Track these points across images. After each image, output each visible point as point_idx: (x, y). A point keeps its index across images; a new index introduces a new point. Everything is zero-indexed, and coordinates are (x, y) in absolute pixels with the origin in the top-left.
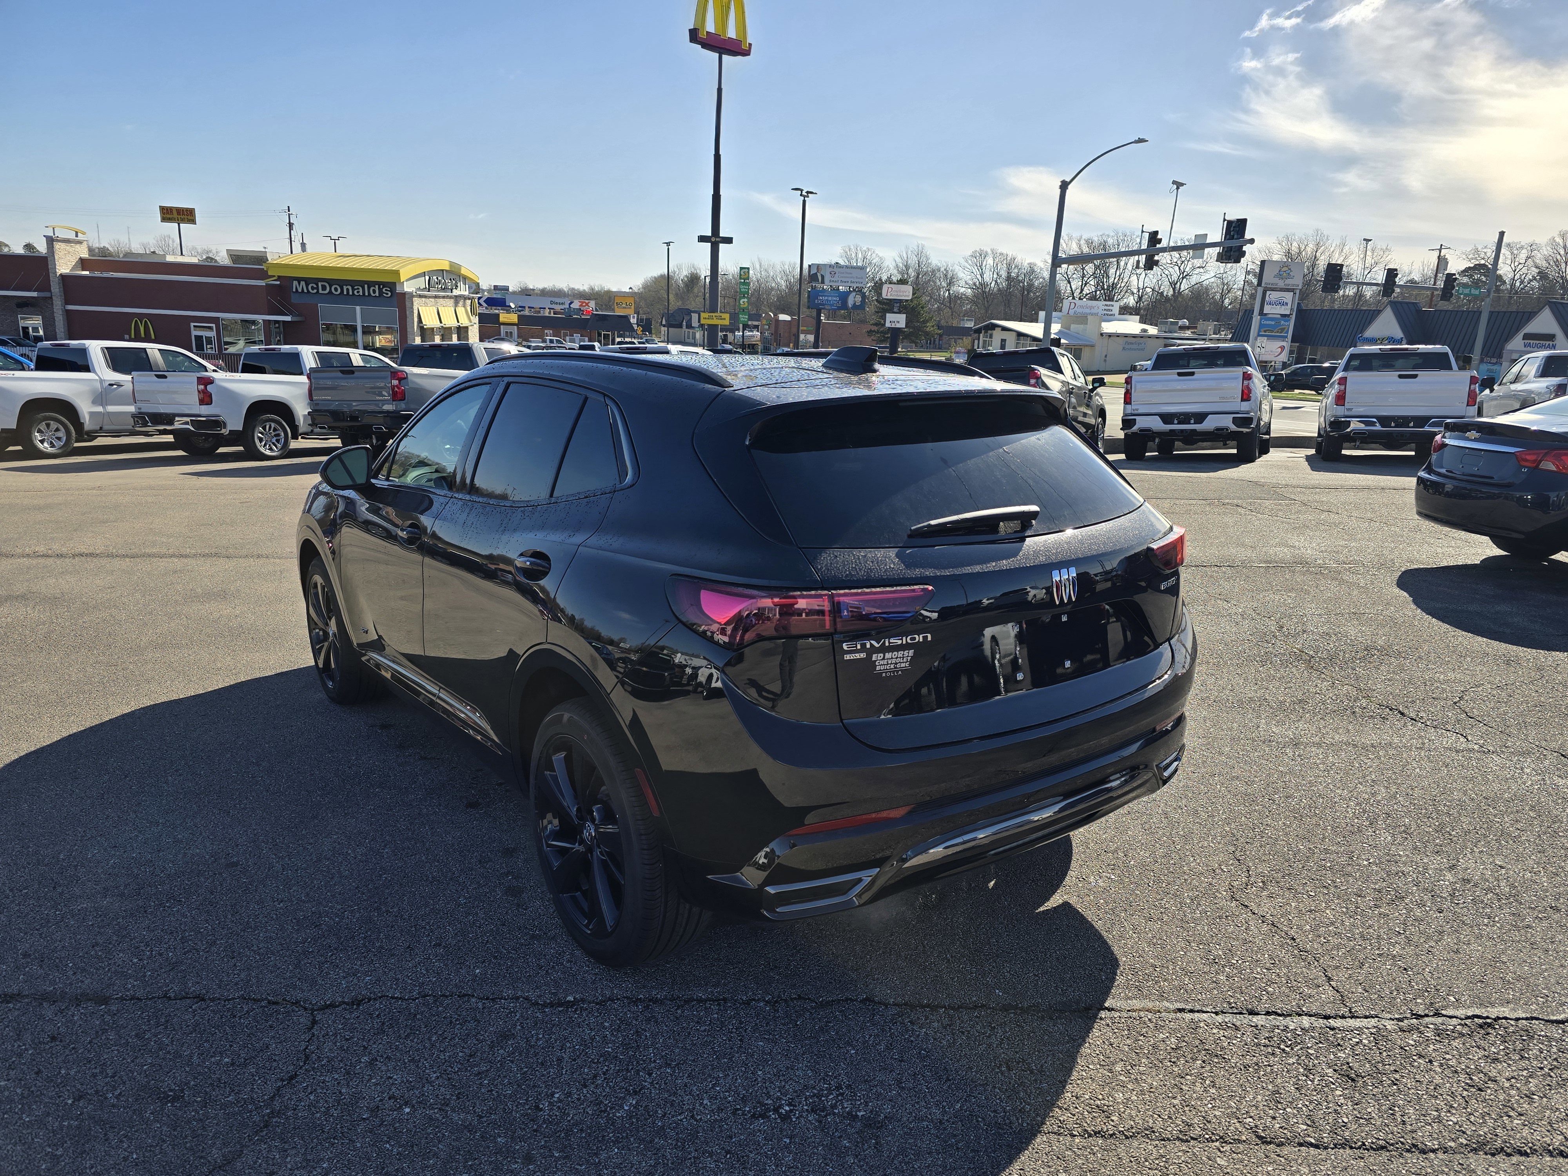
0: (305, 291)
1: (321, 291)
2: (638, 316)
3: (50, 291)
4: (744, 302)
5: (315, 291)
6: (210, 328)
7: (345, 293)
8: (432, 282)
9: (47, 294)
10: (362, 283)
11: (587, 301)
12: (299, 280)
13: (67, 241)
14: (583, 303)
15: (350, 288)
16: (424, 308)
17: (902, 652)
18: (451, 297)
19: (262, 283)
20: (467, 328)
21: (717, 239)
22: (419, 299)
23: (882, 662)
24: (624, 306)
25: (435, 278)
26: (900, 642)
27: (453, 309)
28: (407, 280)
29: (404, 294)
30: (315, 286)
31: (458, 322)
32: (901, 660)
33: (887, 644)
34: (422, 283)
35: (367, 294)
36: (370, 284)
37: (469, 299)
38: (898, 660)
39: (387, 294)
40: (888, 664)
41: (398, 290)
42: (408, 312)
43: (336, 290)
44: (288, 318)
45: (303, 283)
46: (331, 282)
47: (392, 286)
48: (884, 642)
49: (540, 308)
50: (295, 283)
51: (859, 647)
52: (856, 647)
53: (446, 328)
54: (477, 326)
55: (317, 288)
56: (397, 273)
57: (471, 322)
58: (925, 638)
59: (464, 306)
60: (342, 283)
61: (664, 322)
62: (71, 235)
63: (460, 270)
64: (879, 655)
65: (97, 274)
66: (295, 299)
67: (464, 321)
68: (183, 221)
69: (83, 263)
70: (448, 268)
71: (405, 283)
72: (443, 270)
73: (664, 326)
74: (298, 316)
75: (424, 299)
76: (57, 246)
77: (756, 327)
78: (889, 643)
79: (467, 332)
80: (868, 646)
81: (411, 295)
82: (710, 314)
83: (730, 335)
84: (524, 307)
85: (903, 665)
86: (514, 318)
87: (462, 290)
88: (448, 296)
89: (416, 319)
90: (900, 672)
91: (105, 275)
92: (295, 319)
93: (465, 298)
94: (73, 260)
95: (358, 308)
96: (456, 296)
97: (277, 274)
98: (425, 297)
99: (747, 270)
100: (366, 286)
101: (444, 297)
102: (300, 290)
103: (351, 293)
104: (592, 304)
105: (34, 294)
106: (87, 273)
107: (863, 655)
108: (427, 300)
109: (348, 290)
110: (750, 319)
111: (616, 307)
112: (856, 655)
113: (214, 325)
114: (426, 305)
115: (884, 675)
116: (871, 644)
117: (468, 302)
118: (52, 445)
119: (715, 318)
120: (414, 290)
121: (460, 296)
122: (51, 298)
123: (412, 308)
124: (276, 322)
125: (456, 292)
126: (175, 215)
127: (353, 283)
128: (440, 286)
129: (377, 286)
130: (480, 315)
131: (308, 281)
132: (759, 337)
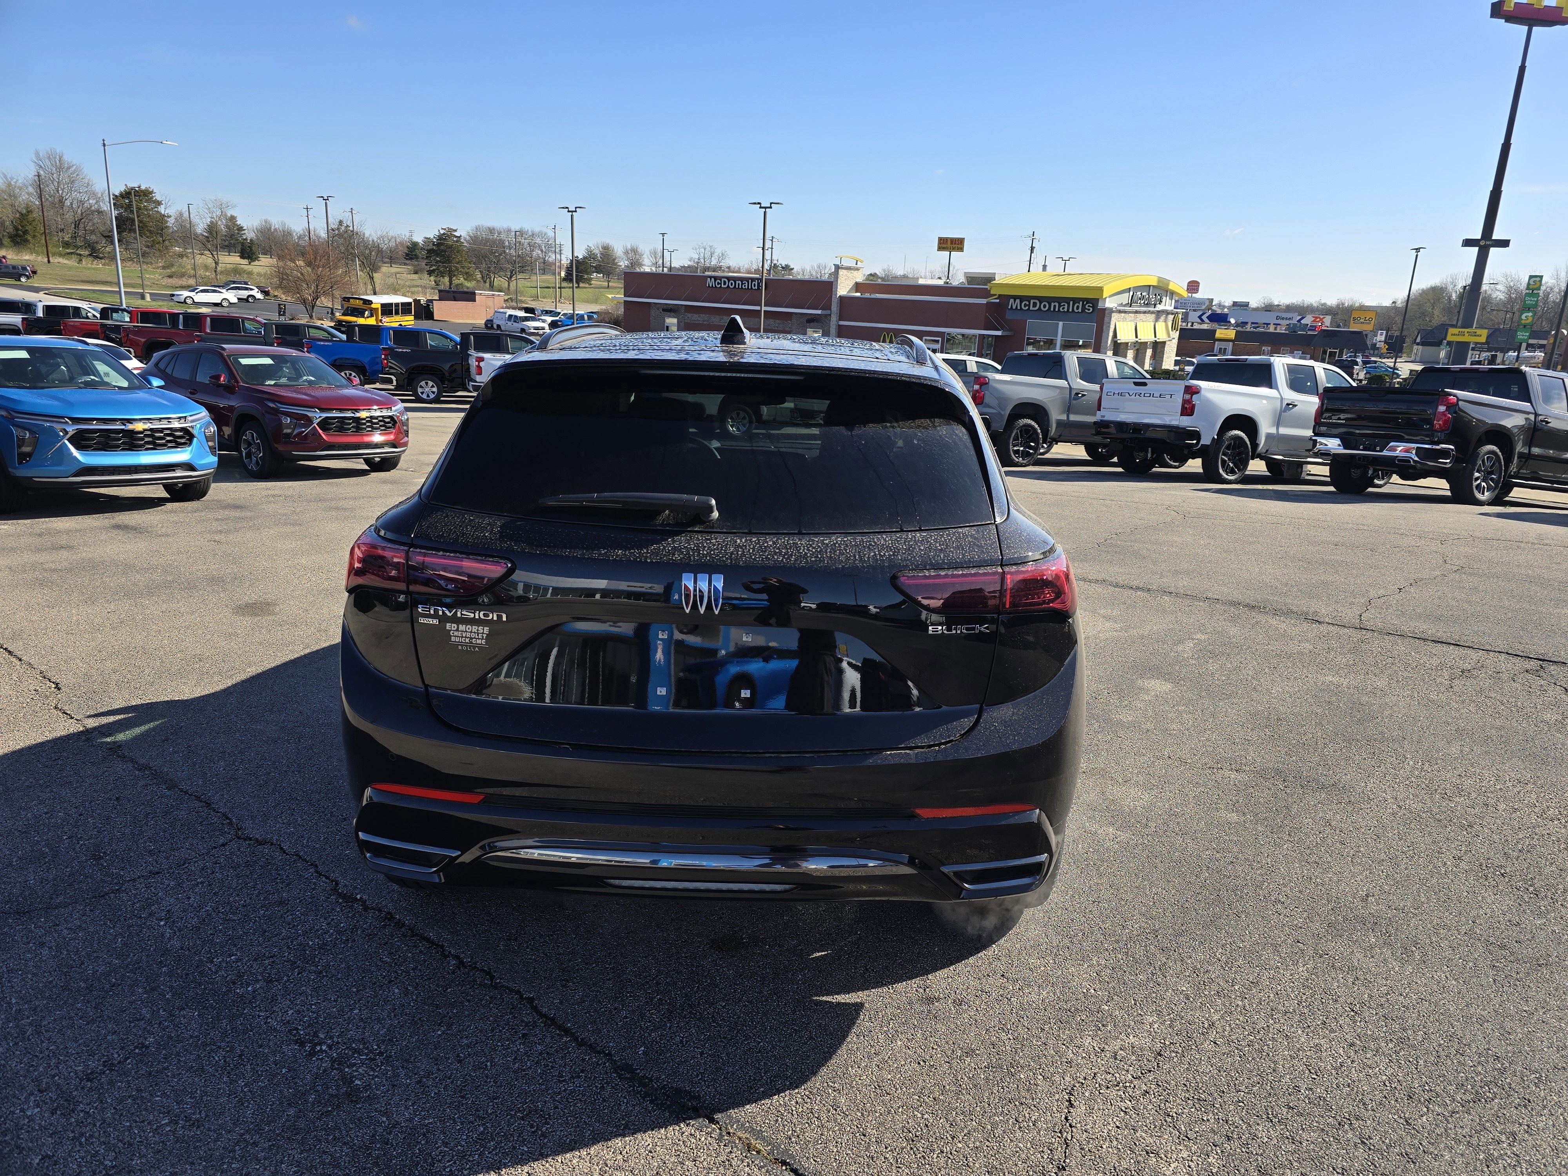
0: (1019, 308)
1: (1031, 308)
2: (1387, 333)
3: (831, 310)
4: (1527, 317)
5: (1027, 308)
6: (937, 341)
7: (1052, 309)
8: (1135, 298)
9: (828, 312)
10: (1067, 300)
11: (1322, 317)
12: (1015, 298)
13: (849, 268)
14: (1316, 318)
15: (1057, 304)
16: (1121, 323)
17: (477, 627)
18: (1152, 313)
19: (984, 301)
20: (1164, 343)
21: (1488, 243)
22: (1118, 314)
23: (456, 633)
24: (1361, 320)
25: (1139, 293)
26: (472, 615)
27: (1152, 324)
28: (1110, 296)
29: (1104, 310)
30: (1027, 303)
31: (1155, 337)
32: (478, 635)
33: (459, 615)
34: (1125, 298)
35: (1071, 310)
36: (1075, 300)
37: (1172, 314)
38: (473, 635)
39: (1089, 310)
40: (462, 637)
41: (1100, 306)
42: (1104, 327)
43: (1045, 306)
44: (999, 333)
45: (1018, 301)
46: (1041, 299)
47: (1094, 302)
48: (456, 612)
49: (1264, 324)
50: (1012, 301)
51: (432, 612)
52: (429, 611)
53: (1141, 343)
54: (1175, 341)
55: (1029, 306)
56: (1100, 289)
57: (1169, 336)
58: (499, 617)
59: (1165, 321)
60: (1050, 300)
61: (1418, 340)
62: (853, 264)
63: (1168, 284)
64: (453, 625)
65: (867, 295)
66: (1009, 316)
67: (1162, 336)
68: (954, 249)
69: (858, 287)
70: (1155, 284)
71: (1107, 299)
72: (1150, 286)
73: (1418, 344)
74: (1008, 330)
75: (1123, 314)
76: (841, 272)
77: (1541, 347)
78: (462, 614)
79: (1164, 347)
80: (441, 613)
81: (1111, 311)
82: (1461, 330)
83: (1500, 355)
84: (1246, 323)
85: (479, 642)
86: (1231, 334)
87: (1167, 305)
88: (1150, 311)
89: (1111, 334)
90: (477, 649)
91: (873, 296)
92: (1006, 333)
93: (1167, 313)
94: (851, 284)
95: (1061, 323)
96: (1159, 311)
97: (998, 293)
98: (1125, 312)
99: (1538, 279)
100: (1071, 302)
101: (1145, 312)
102: (1014, 307)
103: (1057, 310)
104: (1328, 320)
105: (819, 312)
106: (858, 294)
107: (435, 622)
108: (1126, 315)
109: (1055, 306)
110: (1530, 337)
111: (1352, 321)
112: (430, 620)
113: (940, 339)
114: (1124, 319)
115: (460, 647)
116: (443, 611)
117: (1171, 317)
118: (738, 430)
119: (1467, 335)
120: (1116, 306)
121: (1163, 311)
122: (830, 315)
123: (1109, 323)
124: (989, 336)
125: (1160, 307)
126: (949, 245)
127: (1060, 300)
128: (1142, 302)
129: (1081, 303)
130: (1182, 331)
131: (1022, 298)
132: (1541, 359)
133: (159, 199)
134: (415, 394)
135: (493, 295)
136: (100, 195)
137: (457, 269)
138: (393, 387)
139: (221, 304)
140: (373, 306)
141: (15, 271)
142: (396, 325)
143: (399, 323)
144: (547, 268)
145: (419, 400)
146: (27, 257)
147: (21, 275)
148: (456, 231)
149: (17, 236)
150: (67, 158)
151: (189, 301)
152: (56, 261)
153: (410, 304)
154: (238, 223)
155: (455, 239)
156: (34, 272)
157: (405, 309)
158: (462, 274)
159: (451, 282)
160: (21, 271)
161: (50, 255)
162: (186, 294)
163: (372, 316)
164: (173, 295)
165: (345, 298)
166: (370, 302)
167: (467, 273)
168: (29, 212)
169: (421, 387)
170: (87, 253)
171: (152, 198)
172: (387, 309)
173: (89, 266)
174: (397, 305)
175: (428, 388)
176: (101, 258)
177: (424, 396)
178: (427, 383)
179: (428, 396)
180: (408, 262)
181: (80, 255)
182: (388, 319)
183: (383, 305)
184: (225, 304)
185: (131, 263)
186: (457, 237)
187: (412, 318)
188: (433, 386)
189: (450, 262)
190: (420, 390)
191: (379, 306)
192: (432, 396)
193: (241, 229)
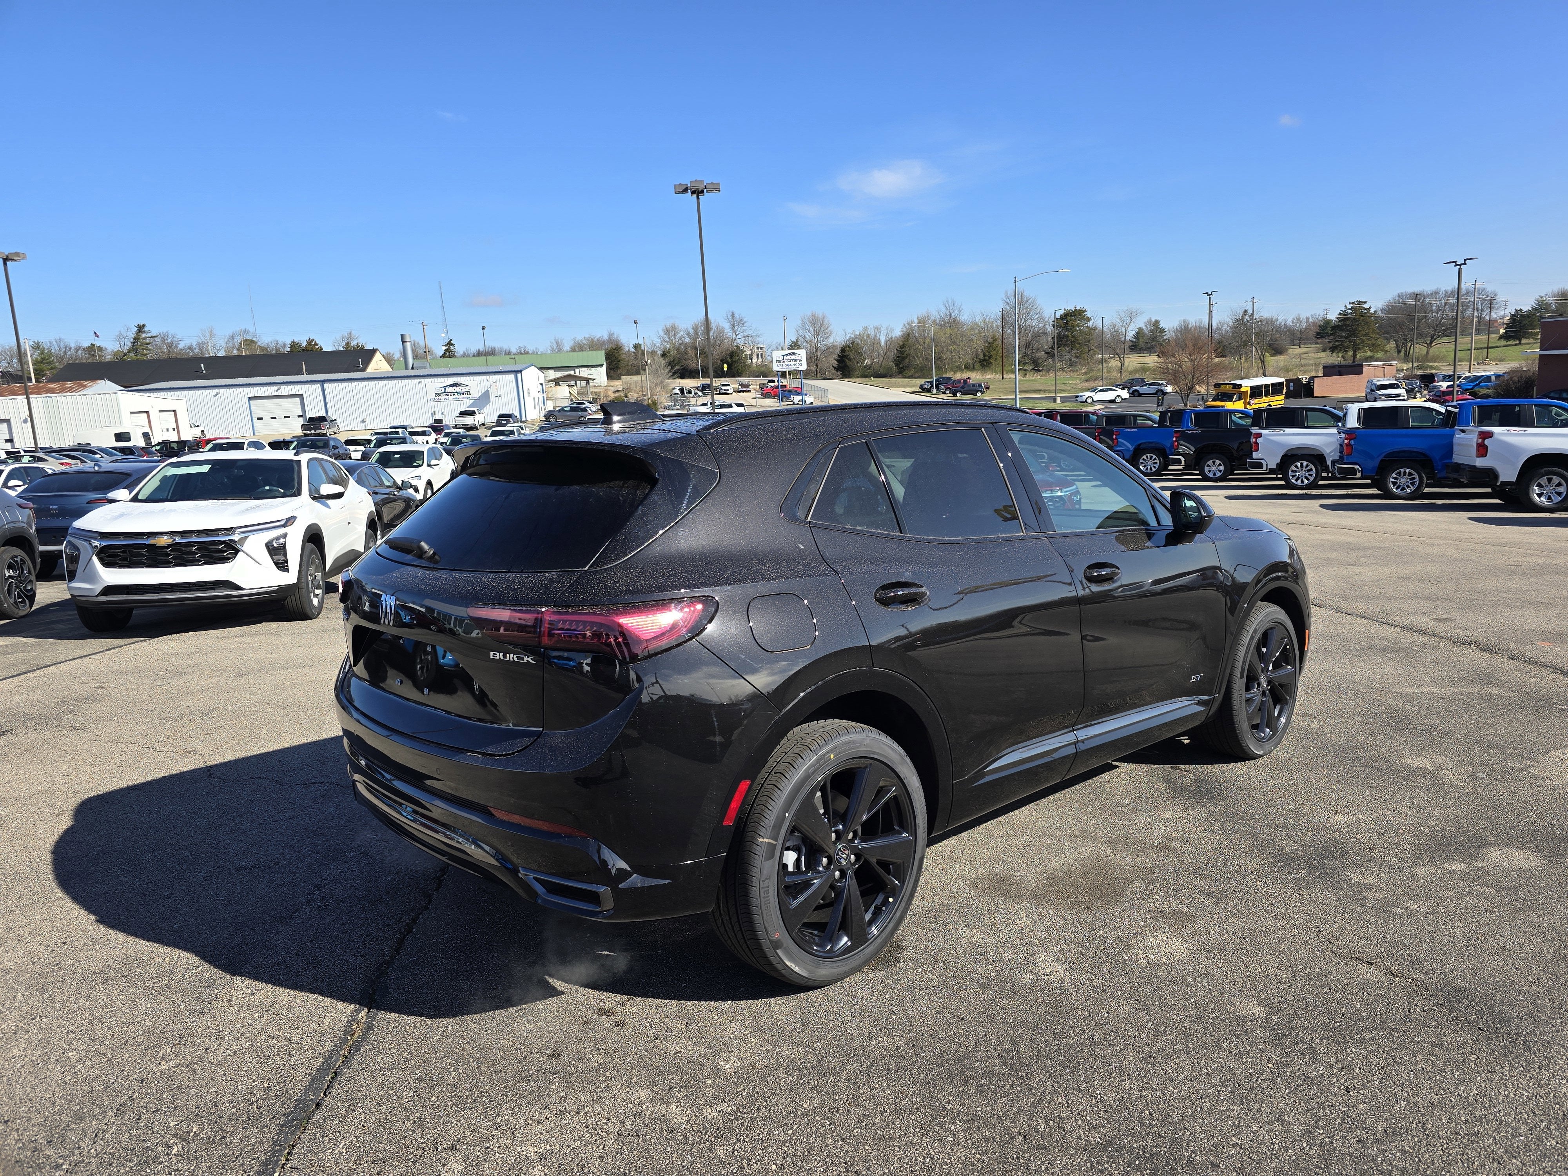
118: (1550, 499)
133: (1089, 316)
134: (1202, 473)
135: (1384, 365)
136: (1047, 320)
137: (1363, 341)
138: (1181, 467)
139: (1114, 400)
140: (1242, 389)
141: (974, 388)
142: (1265, 405)
143: (1268, 404)
144: (1487, 326)
145: (1206, 479)
146: (988, 377)
147: (977, 391)
148: (1365, 303)
149: (984, 360)
150: (1026, 294)
151: (1089, 400)
152: (1008, 377)
153: (1281, 384)
154: (1161, 326)
155: (1364, 311)
156: (988, 388)
157: (1276, 389)
158: (1369, 346)
159: (1354, 356)
160: (978, 388)
161: (1005, 373)
162: (1087, 394)
163: (1240, 399)
164: (1077, 397)
165: (1216, 385)
166: (1240, 386)
167: (1373, 345)
168: (995, 340)
169: (1208, 466)
170: (1031, 368)
171: (1085, 315)
172: (1256, 392)
173: (1031, 378)
174: (1267, 386)
175: (1215, 467)
176: (1040, 371)
177: (1211, 475)
178: (1214, 462)
179: (1215, 474)
180: (1319, 341)
181: (1026, 370)
182: (1256, 401)
183: (1252, 388)
184: (1118, 400)
185: (1061, 372)
186: (1366, 309)
187: (1283, 397)
188: (1220, 465)
189: (1357, 336)
190: (1206, 469)
191: (1248, 389)
192: (1218, 474)
193: (1162, 331)
